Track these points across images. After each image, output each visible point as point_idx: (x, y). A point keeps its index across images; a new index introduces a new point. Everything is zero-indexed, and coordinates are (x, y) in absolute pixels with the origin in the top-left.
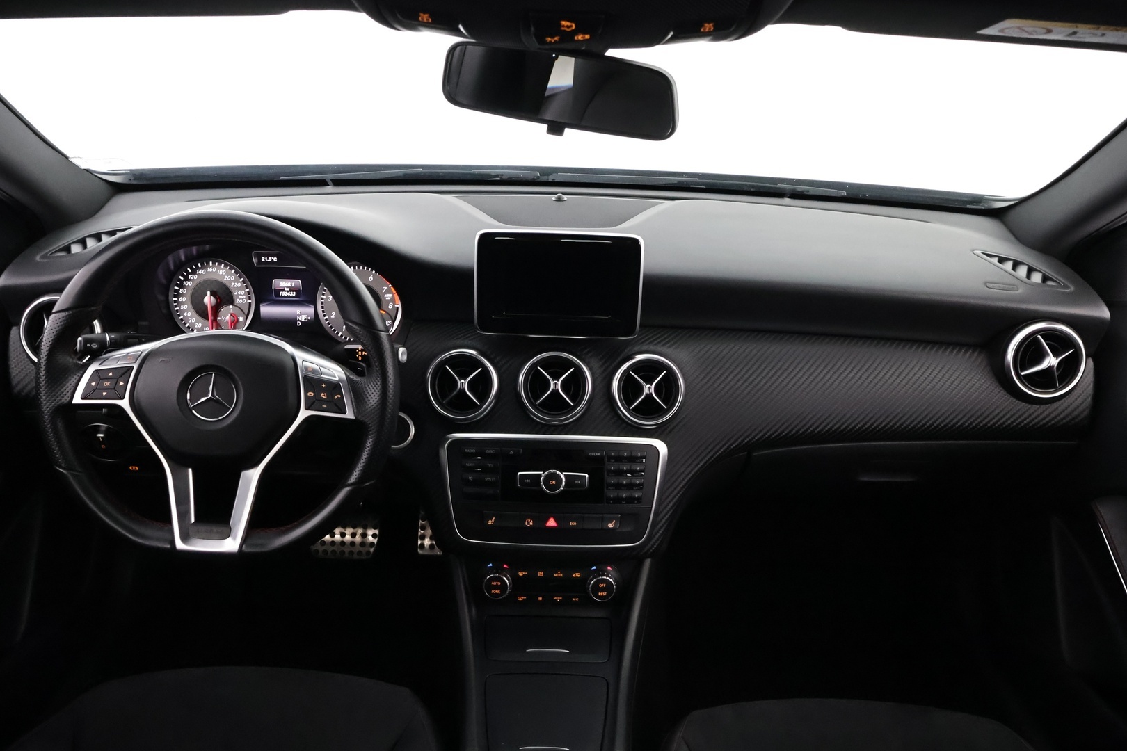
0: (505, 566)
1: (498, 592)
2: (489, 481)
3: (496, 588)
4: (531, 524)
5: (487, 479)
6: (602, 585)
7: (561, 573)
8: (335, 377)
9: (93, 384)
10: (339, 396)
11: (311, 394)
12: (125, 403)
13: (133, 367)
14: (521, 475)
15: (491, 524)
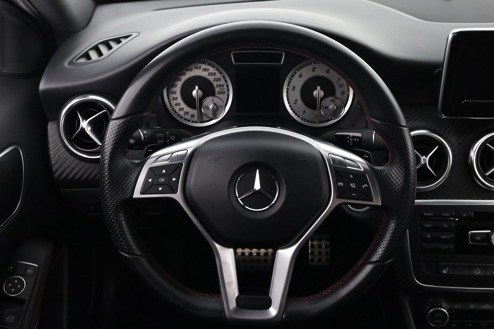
1: (440, 321)
2: (444, 239)
3: (438, 318)
4: (479, 272)
5: (442, 237)
8: (360, 168)
9: (150, 180)
10: (367, 186)
11: (340, 184)
12: (178, 197)
13: (182, 164)
14: (472, 234)
15: (445, 273)
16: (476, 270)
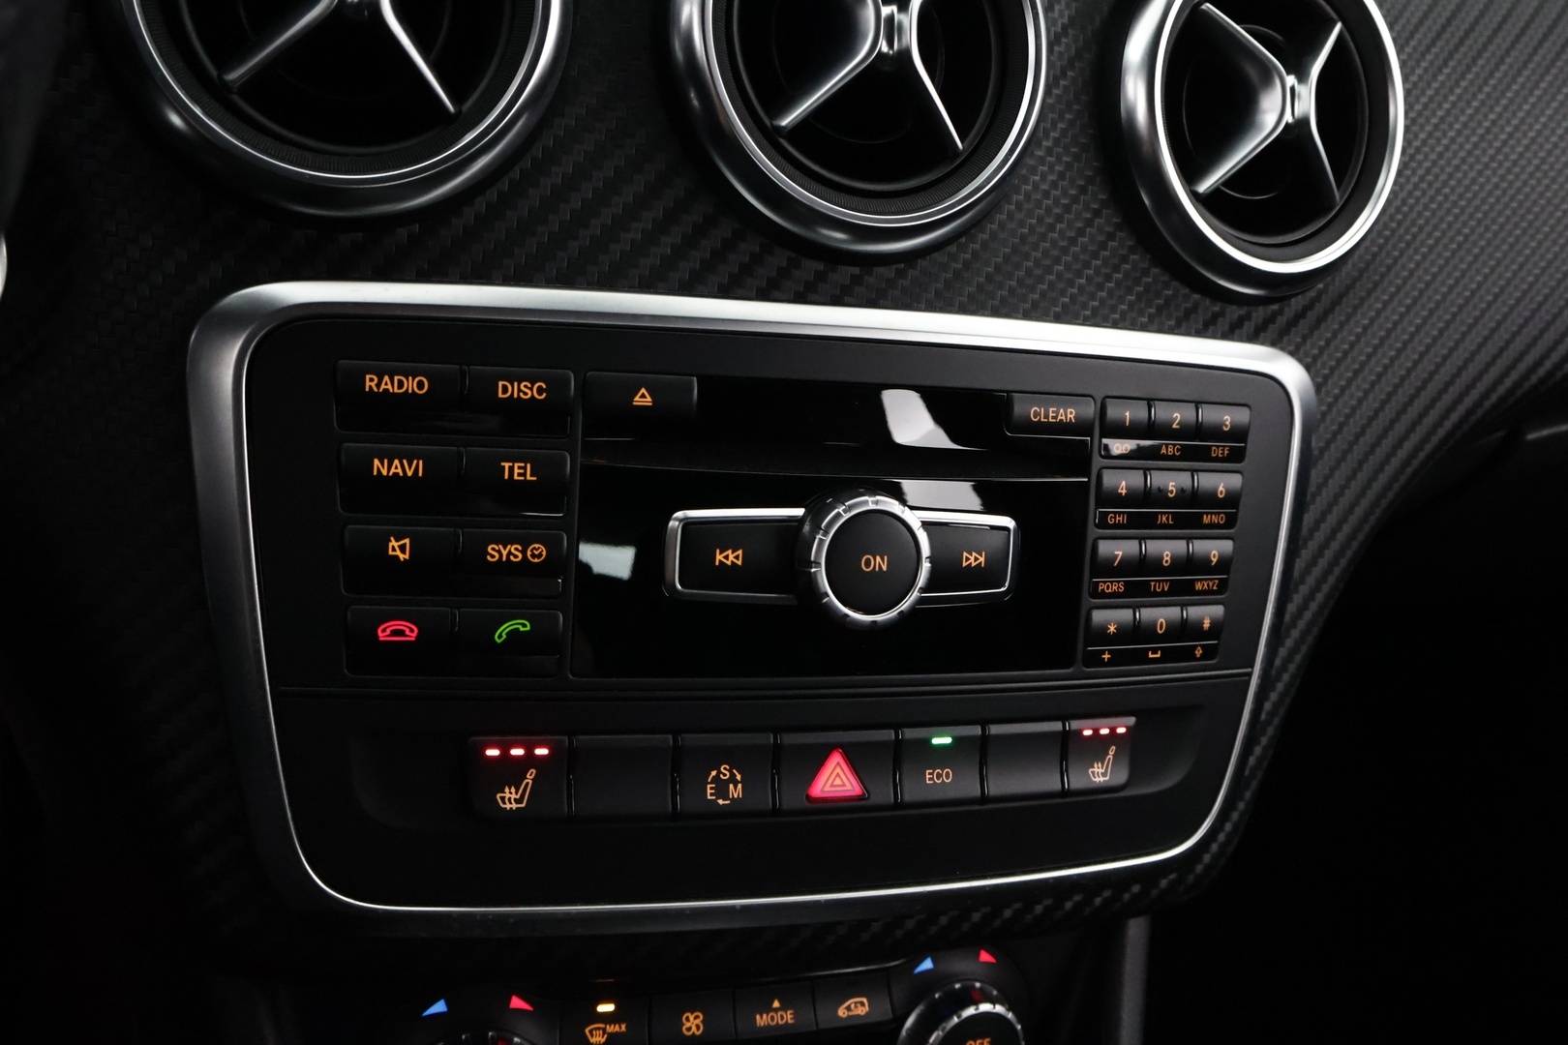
2: (504, 566)
4: (736, 792)
5: (493, 550)
7: (784, 1008)
14: (688, 524)
15: (514, 806)
16: (716, 779)
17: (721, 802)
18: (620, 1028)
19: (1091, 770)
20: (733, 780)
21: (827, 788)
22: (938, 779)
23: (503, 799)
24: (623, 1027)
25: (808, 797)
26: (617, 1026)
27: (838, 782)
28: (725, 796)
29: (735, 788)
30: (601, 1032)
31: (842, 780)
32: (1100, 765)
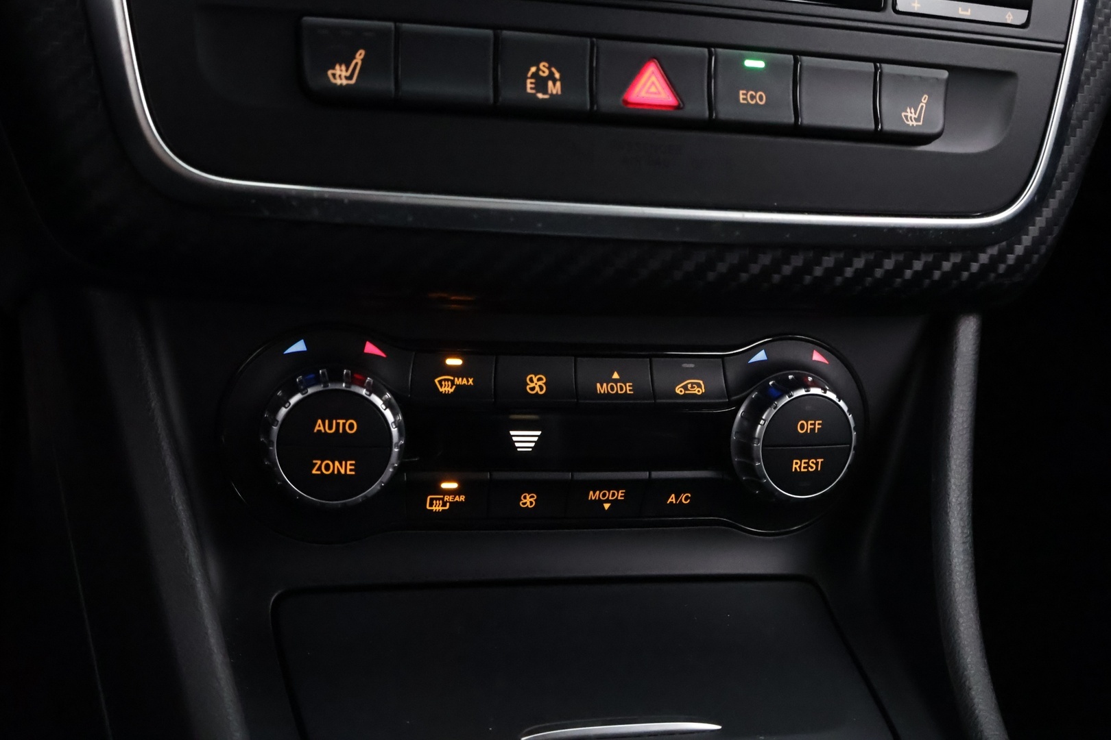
0: (370, 348)
1: (346, 468)
3: (336, 447)
4: (555, 88)
6: (808, 426)
7: (623, 380)
15: (345, 82)
16: (535, 75)
17: (540, 96)
18: (468, 381)
19: (903, 114)
20: (551, 76)
21: (643, 94)
22: (752, 100)
23: (334, 75)
24: (471, 381)
25: (626, 102)
26: (465, 379)
27: (653, 89)
28: (545, 91)
29: (554, 84)
30: (450, 383)
31: (656, 87)
32: (913, 111)
